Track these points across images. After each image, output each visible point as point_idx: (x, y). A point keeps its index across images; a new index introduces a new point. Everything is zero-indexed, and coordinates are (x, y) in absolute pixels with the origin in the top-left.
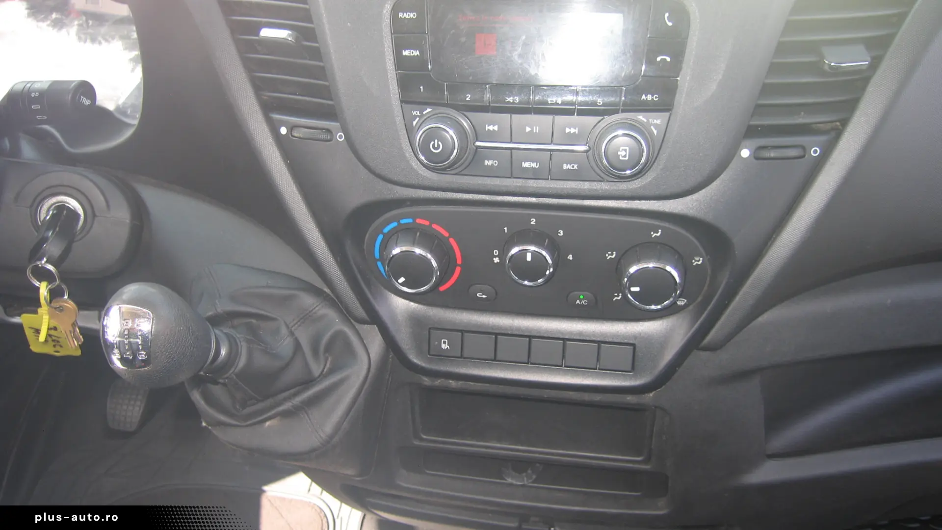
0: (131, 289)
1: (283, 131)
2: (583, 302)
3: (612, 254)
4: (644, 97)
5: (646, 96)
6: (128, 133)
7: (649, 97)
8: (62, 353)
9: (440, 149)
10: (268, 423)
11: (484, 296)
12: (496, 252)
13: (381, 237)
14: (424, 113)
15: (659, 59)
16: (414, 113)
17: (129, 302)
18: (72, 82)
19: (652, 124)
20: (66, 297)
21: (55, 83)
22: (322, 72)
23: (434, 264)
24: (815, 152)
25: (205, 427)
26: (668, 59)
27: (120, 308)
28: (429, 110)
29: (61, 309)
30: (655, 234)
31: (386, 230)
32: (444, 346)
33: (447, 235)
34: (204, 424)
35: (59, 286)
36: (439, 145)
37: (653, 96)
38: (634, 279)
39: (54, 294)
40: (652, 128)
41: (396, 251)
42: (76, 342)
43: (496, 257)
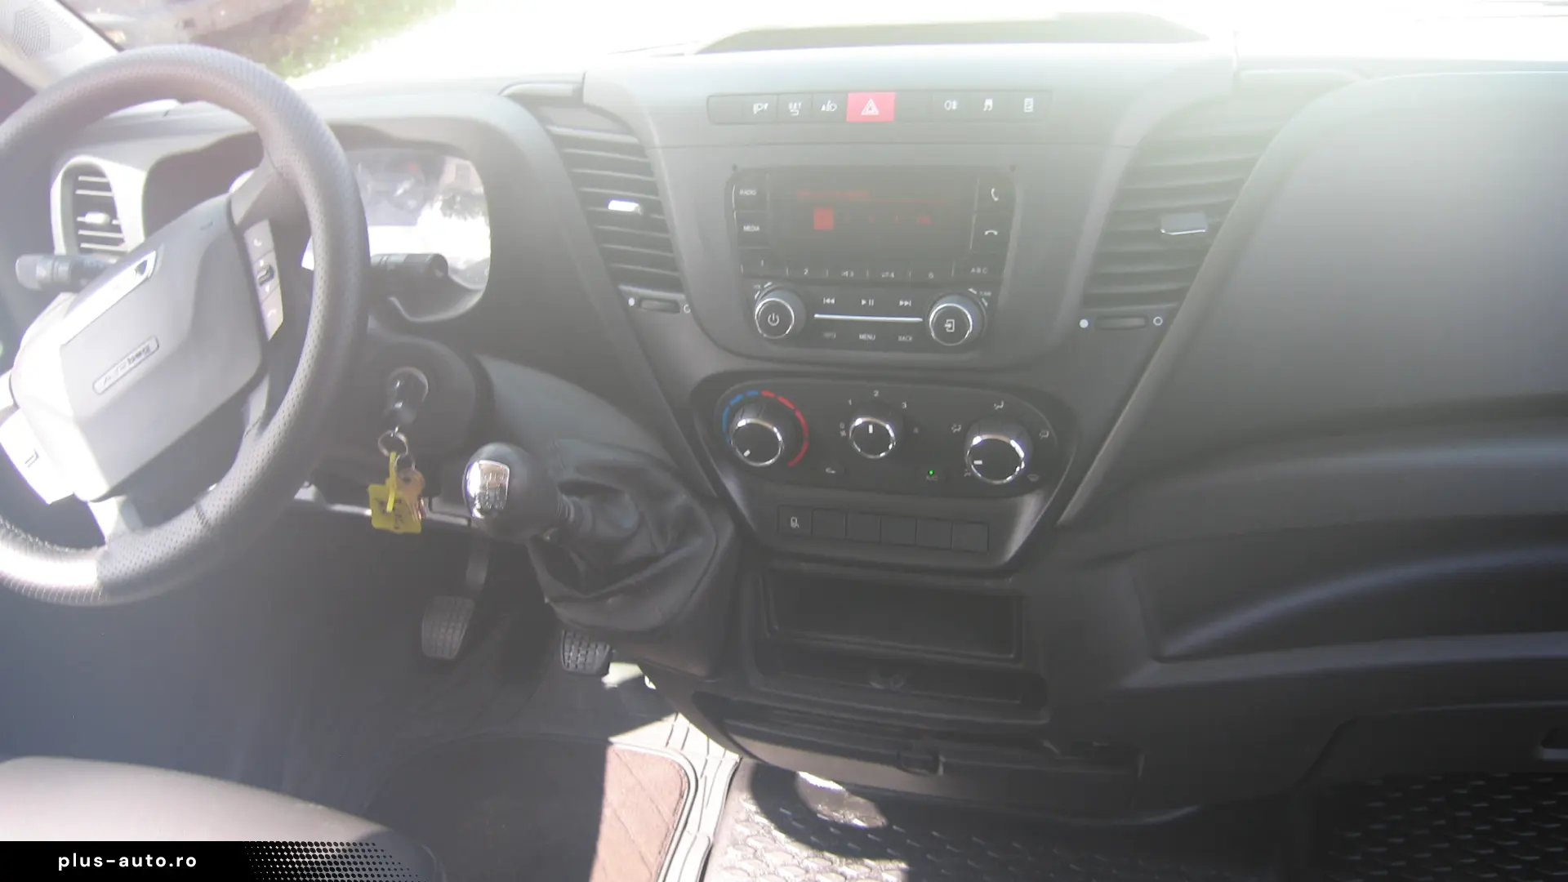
0: (489, 449)
1: (632, 302)
2: (933, 478)
3: (957, 427)
4: (973, 270)
5: (976, 269)
6: (475, 299)
7: (979, 270)
8: (402, 530)
9: (778, 322)
10: (610, 601)
11: (833, 472)
12: (842, 426)
13: (727, 410)
14: (766, 286)
15: (987, 233)
16: (755, 287)
17: (489, 459)
18: (427, 255)
19: (982, 297)
20: (413, 467)
21: (410, 256)
22: (668, 245)
23: (780, 437)
24: (1158, 321)
25: (548, 604)
26: (996, 233)
27: (480, 465)
28: (769, 284)
29: (407, 480)
30: (998, 407)
31: (733, 402)
32: (794, 524)
33: (793, 408)
34: (546, 600)
35: (407, 457)
36: (776, 320)
37: (982, 269)
38: (978, 452)
39: (403, 465)
40: (983, 300)
41: (742, 423)
42: (420, 516)
43: (842, 430)
